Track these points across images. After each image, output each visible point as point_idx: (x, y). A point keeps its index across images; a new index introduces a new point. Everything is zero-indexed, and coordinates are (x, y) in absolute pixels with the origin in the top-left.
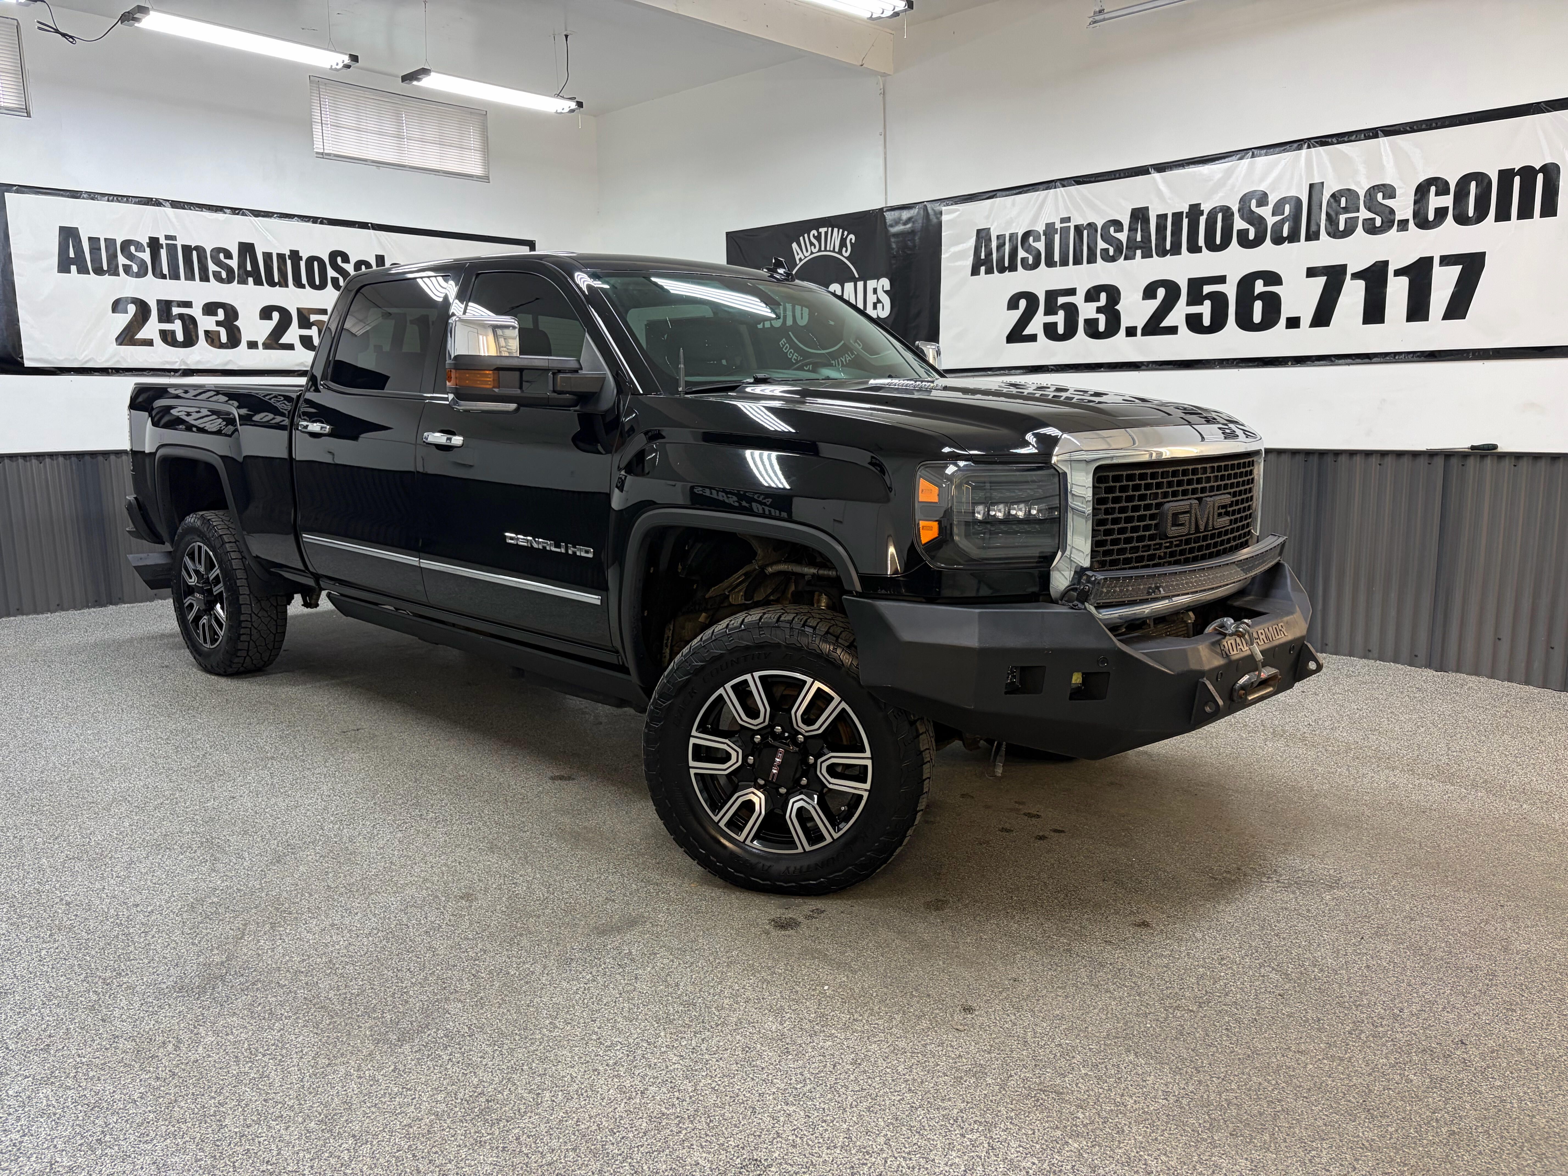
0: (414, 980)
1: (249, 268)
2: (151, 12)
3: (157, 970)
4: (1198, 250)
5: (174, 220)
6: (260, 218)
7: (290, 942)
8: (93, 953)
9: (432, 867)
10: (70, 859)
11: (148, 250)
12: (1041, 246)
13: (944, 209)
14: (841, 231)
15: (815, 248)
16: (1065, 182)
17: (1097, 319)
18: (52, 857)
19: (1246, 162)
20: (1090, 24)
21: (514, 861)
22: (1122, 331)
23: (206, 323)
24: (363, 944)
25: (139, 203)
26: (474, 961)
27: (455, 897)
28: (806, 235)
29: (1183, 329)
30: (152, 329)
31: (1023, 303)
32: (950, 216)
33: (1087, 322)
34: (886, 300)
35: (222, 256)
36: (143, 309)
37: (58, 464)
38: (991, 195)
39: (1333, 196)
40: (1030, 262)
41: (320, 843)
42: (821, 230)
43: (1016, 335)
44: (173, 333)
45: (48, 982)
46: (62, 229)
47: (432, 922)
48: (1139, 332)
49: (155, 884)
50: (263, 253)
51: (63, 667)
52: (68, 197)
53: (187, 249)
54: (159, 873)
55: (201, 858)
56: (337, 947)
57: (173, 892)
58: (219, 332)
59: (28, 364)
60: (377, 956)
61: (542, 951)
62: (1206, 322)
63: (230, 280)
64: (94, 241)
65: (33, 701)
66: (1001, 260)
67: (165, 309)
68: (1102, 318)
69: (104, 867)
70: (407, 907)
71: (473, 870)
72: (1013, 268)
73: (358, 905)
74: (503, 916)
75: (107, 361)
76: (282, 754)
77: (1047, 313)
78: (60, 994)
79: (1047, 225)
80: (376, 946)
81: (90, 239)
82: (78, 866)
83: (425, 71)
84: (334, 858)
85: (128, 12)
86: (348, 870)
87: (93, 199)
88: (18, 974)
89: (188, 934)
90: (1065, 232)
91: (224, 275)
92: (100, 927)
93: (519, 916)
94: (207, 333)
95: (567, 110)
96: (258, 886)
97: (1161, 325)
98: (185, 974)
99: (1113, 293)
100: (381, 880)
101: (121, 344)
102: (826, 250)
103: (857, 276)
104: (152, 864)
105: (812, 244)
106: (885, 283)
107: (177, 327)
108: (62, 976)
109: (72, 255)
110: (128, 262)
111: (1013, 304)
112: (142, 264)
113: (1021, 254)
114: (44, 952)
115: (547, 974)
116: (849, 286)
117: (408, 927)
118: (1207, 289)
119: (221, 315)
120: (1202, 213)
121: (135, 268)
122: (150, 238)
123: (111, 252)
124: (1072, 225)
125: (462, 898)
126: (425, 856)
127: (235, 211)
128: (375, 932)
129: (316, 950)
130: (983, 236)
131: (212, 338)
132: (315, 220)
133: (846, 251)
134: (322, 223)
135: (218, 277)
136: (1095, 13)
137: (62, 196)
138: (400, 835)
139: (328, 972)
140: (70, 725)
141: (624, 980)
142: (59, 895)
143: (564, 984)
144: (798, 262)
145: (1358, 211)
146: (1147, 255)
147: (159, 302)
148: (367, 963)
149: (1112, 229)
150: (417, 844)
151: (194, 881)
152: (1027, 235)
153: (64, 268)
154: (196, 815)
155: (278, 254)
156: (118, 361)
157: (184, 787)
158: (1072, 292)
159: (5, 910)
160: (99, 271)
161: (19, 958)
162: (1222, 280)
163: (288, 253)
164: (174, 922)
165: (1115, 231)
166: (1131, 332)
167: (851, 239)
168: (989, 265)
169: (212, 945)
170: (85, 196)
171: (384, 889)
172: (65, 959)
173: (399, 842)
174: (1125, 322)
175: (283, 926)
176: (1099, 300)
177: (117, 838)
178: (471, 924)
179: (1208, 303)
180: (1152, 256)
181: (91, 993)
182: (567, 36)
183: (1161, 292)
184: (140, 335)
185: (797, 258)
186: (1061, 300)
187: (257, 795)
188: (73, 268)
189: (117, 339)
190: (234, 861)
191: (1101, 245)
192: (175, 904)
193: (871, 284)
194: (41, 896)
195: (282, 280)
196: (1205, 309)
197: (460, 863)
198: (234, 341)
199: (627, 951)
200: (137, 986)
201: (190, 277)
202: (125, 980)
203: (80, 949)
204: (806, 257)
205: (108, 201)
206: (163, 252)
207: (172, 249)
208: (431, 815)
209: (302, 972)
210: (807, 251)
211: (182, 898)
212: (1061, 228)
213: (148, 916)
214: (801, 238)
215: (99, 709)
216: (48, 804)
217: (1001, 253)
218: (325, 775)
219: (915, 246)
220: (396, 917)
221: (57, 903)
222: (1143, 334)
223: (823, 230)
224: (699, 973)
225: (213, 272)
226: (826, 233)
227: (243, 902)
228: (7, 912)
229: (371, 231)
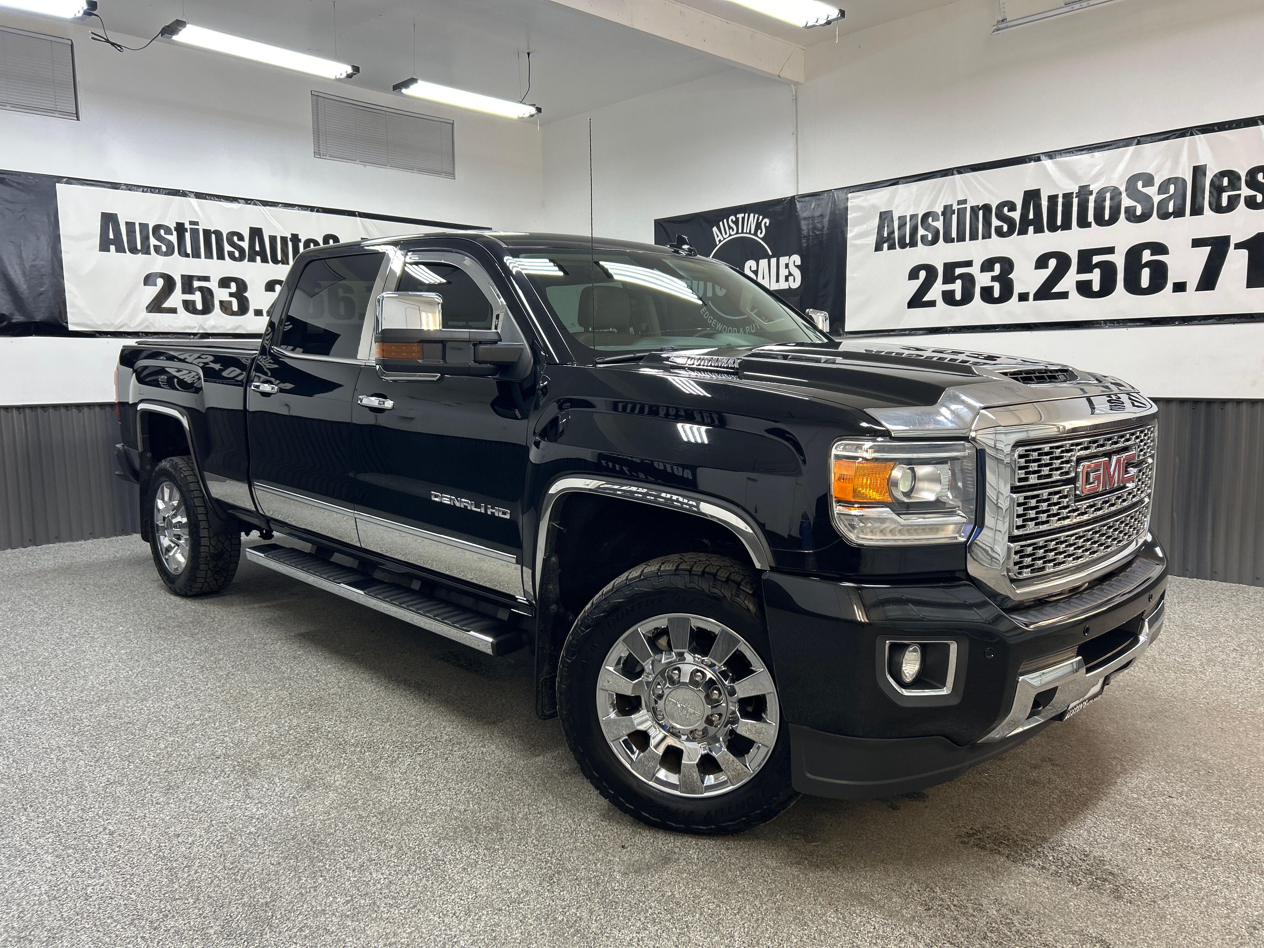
0: (462, 927)
1: (257, 249)
2: (188, 26)
3: (203, 912)
4: (1089, 225)
5: (197, 208)
6: (268, 207)
7: (331, 880)
8: (139, 890)
9: (456, 794)
10: (111, 783)
11: (175, 233)
12: (939, 224)
13: (850, 195)
14: (756, 216)
15: (733, 230)
16: (961, 170)
17: (992, 287)
18: (94, 781)
19: (1131, 149)
20: (994, 31)
21: (534, 788)
22: (1015, 297)
23: (221, 294)
24: (404, 883)
25: (168, 194)
26: (519, 903)
27: (485, 827)
28: (725, 221)
29: (1074, 294)
30: (176, 299)
31: (923, 274)
32: (855, 201)
33: (983, 289)
34: (797, 273)
35: (235, 239)
36: (169, 283)
37: (95, 413)
38: (895, 182)
39: (1215, 176)
40: (930, 238)
41: (345, 767)
42: (738, 216)
43: (916, 301)
44: (194, 302)
45: (95, 925)
46: (103, 214)
47: (468, 857)
48: (1031, 297)
49: (193, 811)
50: (270, 236)
51: (97, 589)
52: (109, 188)
53: (207, 233)
54: (196, 799)
55: (235, 783)
56: (379, 886)
57: (211, 821)
58: (230, 302)
59: (71, 328)
60: (420, 897)
61: (583, 892)
62: (1096, 287)
63: (241, 258)
64: (130, 226)
65: (71, 621)
66: (902, 239)
67: (188, 282)
68: (997, 286)
69: (143, 792)
70: (440, 839)
71: (497, 798)
72: (913, 244)
73: (391, 837)
74: (536, 851)
75: (139, 325)
76: (298, 674)
77: (945, 282)
78: (108, 940)
79: (946, 207)
80: (417, 885)
81: (127, 223)
82: (120, 790)
83: (413, 81)
84: (360, 784)
85: (168, 26)
86: (376, 797)
87: (130, 190)
88: (65, 915)
89: (230, 869)
90: (961, 213)
91: (237, 254)
92: (144, 860)
93: (551, 850)
94: (221, 302)
95: (527, 115)
96: (292, 815)
97: (1053, 291)
98: (231, 917)
99: (1007, 264)
100: (409, 809)
101: (150, 312)
102: (742, 232)
103: (771, 254)
104: (189, 789)
105: (730, 228)
106: (796, 259)
107: (197, 297)
108: (108, 918)
109: (111, 236)
110: (158, 243)
111: (913, 275)
112: (170, 244)
113: (921, 232)
114: (90, 890)
115: (595, 920)
116: (763, 263)
117: (445, 863)
118: (1096, 259)
119: (233, 287)
120: (1091, 193)
121: (164, 249)
122: (177, 224)
123: (144, 234)
124: (968, 206)
125: (491, 829)
126: (447, 782)
127: (247, 201)
128: (414, 868)
129: (358, 890)
130: (885, 217)
131: (225, 307)
132: (312, 209)
133: (761, 233)
134: (318, 211)
135: (231, 255)
136: (998, 22)
137: (104, 187)
138: (419, 759)
139: (374, 916)
140: (105, 644)
141: (676, 928)
142: (103, 823)
143: (615, 932)
144: (718, 243)
145: (1240, 189)
146: (1039, 230)
147: (183, 277)
148: (411, 905)
149: (1006, 209)
150: (438, 769)
151: (231, 808)
152: (926, 216)
153: (104, 246)
154: (226, 736)
155: (282, 237)
156: (147, 327)
157: (213, 707)
158: (969, 264)
159: (50, 840)
160: (133, 250)
161: (66, 896)
162: (1110, 250)
163: (289, 236)
164: (215, 854)
165: (1009, 211)
166: (1023, 297)
167: (766, 223)
168: (891, 242)
169: (254, 882)
170: (123, 187)
171: (414, 818)
172: (111, 898)
173: (420, 766)
174: (1018, 289)
175: (321, 861)
176: (993, 270)
177: (154, 761)
178: (507, 860)
179: (1097, 271)
180: (1043, 232)
181: (139, 939)
182: (529, 54)
183: (1053, 263)
184: (166, 305)
185: (717, 240)
186: (958, 271)
187: (280, 716)
188: (112, 248)
189: (147, 308)
190: (266, 786)
191: (995, 222)
192: (215, 834)
193: (783, 260)
194: (85, 824)
195: (284, 258)
196: (1095, 277)
197: (482, 790)
198: (243, 309)
199: (670, 894)
200: (184, 930)
201: (209, 255)
202: (172, 924)
203: (126, 886)
204: (724, 239)
205: (143, 191)
206: (188, 235)
207: (195, 232)
208: (447, 737)
209: (348, 916)
210: (726, 234)
211: (221, 827)
212: (958, 209)
213: (189, 848)
214: (721, 223)
215: (131, 630)
216: (88, 724)
217: (903, 233)
218: (340, 696)
219: (823, 228)
220: (431, 851)
221: (100, 833)
222: (1035, 299)
223: (740, 216)
224: (750, 921)
225: (228, 252)
226: (743, 218)
227: (280, 832)
228: (52, 842)
229: (358, 218)
